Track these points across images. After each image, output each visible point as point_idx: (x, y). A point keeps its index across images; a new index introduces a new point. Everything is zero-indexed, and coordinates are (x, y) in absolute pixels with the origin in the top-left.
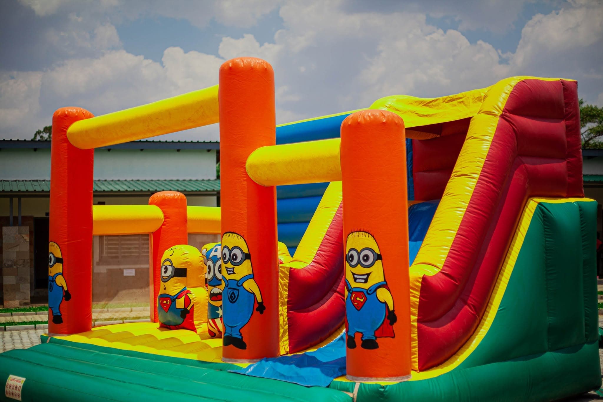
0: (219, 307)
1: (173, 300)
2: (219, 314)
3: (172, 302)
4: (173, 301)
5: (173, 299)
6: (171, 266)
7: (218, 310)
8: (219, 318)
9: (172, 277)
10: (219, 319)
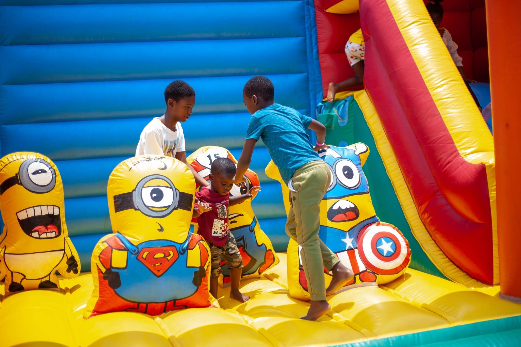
0: (346, 232)
1: (182, 252)
2: (345, 244)
3: (180, 256)
4: (182, 254)
5: (183, 250)
6: (171, 188)
7: (345, 237)
8: (345, 250)
9: (175, 209)
10: (346, 252)
